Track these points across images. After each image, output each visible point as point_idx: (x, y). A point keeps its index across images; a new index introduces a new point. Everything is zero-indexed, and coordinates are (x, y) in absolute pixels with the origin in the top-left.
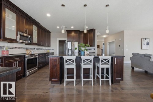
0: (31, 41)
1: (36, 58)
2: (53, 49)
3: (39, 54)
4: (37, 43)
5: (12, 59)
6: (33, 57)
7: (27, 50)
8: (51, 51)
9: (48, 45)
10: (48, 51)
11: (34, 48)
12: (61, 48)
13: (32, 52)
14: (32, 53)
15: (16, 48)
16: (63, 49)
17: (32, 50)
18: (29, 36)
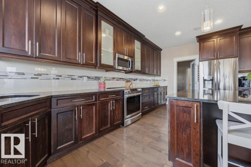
0: (132, 68)
1: (139, 96)
2: (165, 80)
3: (143, 89)
4: (140, 69)
5: (108, 97)
6: (135, 94)
7: (128, 81)
8: (162, 84)
9: (157, 72)
10: (156, 83)
11: (137, 79)
12: (181, 77)
13: (134, 85)
14: (134, 88)
15: (114, 78)
16: (184, 79)
17: (133, 82)
18: (130, 60)
